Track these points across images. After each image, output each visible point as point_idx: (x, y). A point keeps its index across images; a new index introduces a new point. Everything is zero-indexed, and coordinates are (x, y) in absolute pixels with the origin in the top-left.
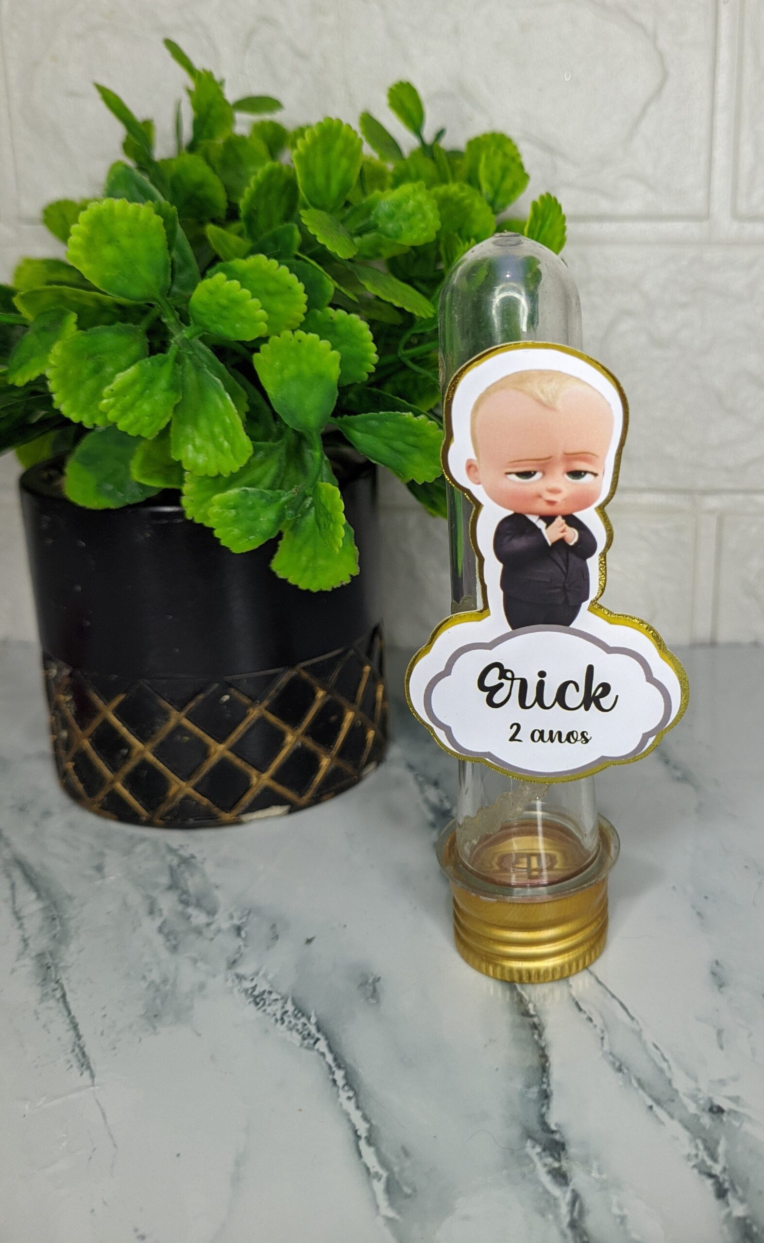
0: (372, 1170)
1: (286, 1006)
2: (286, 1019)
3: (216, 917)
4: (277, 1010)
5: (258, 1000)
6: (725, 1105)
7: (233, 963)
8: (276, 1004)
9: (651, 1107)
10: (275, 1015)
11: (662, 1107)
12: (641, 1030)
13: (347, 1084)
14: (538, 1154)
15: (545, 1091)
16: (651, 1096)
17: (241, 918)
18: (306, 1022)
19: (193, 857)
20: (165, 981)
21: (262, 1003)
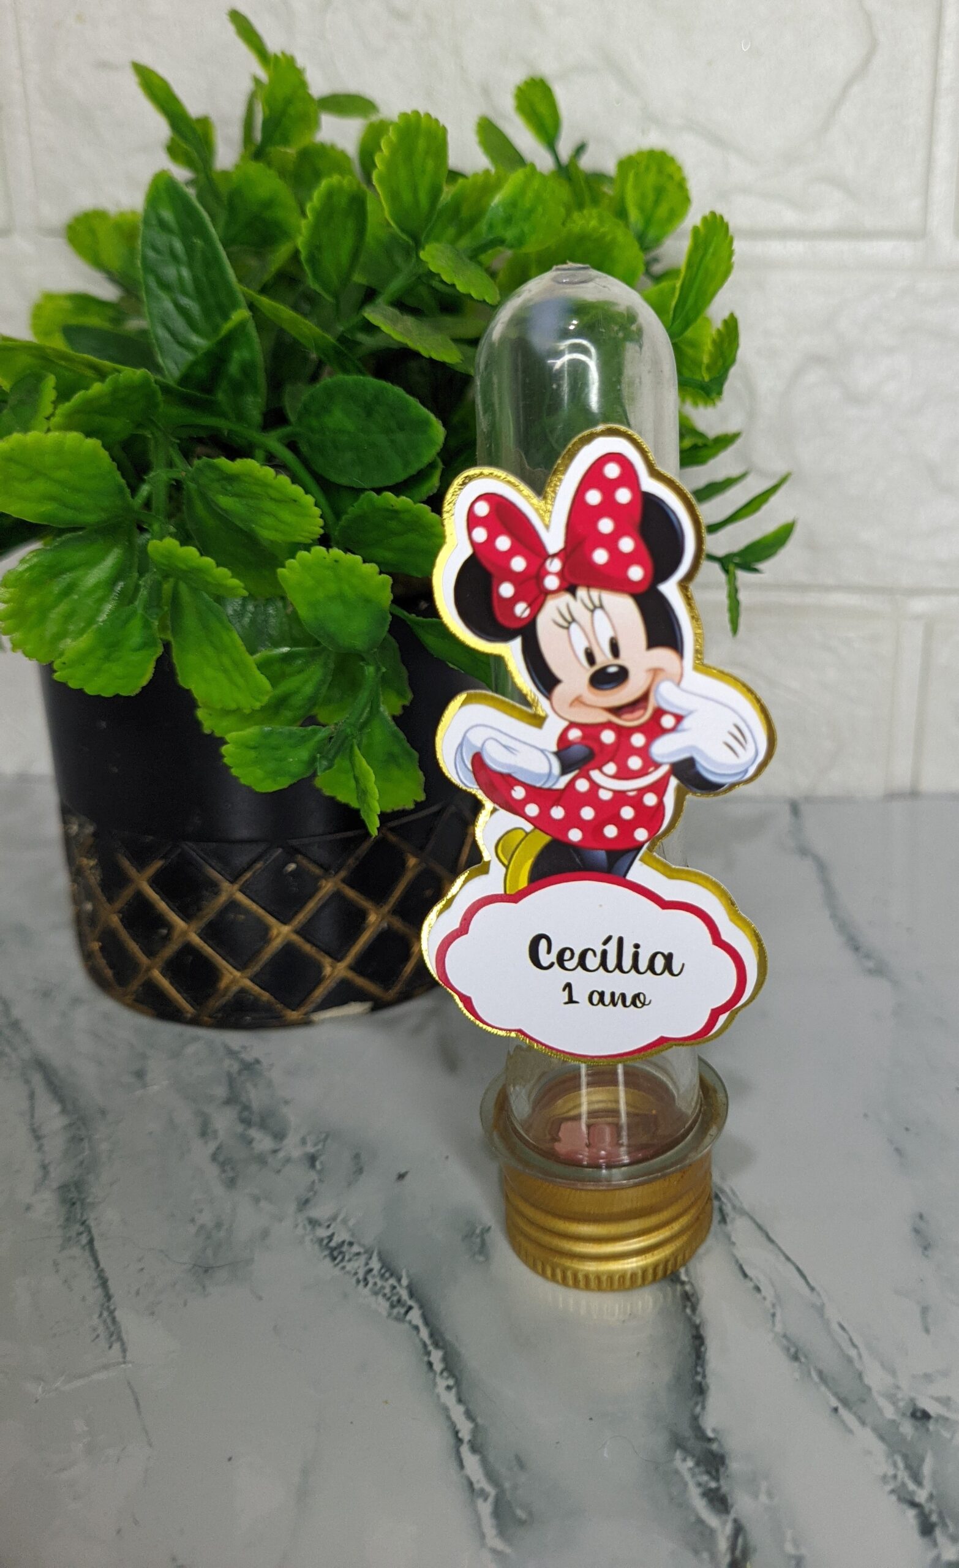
0: (476, 1486)
1: (370, 1262)
2: (371, 1281)
3: (286, 1142)
5: (335, 1253)
6: (932, 1408)
7: (304, 1203)
8: (357, 1260)
9: (836, 1410)
10: (356, 1273)
11: (850, 1409)
12: (823, 1305)
13: (446, 1369)
14: (690, 1469)
15: (700, 1384)
16: (836, 1395)
17: (315, 1145)
18: (396, 1284)
19: (257, 1062)
20: (219, 1225)
21: (340, 1258)
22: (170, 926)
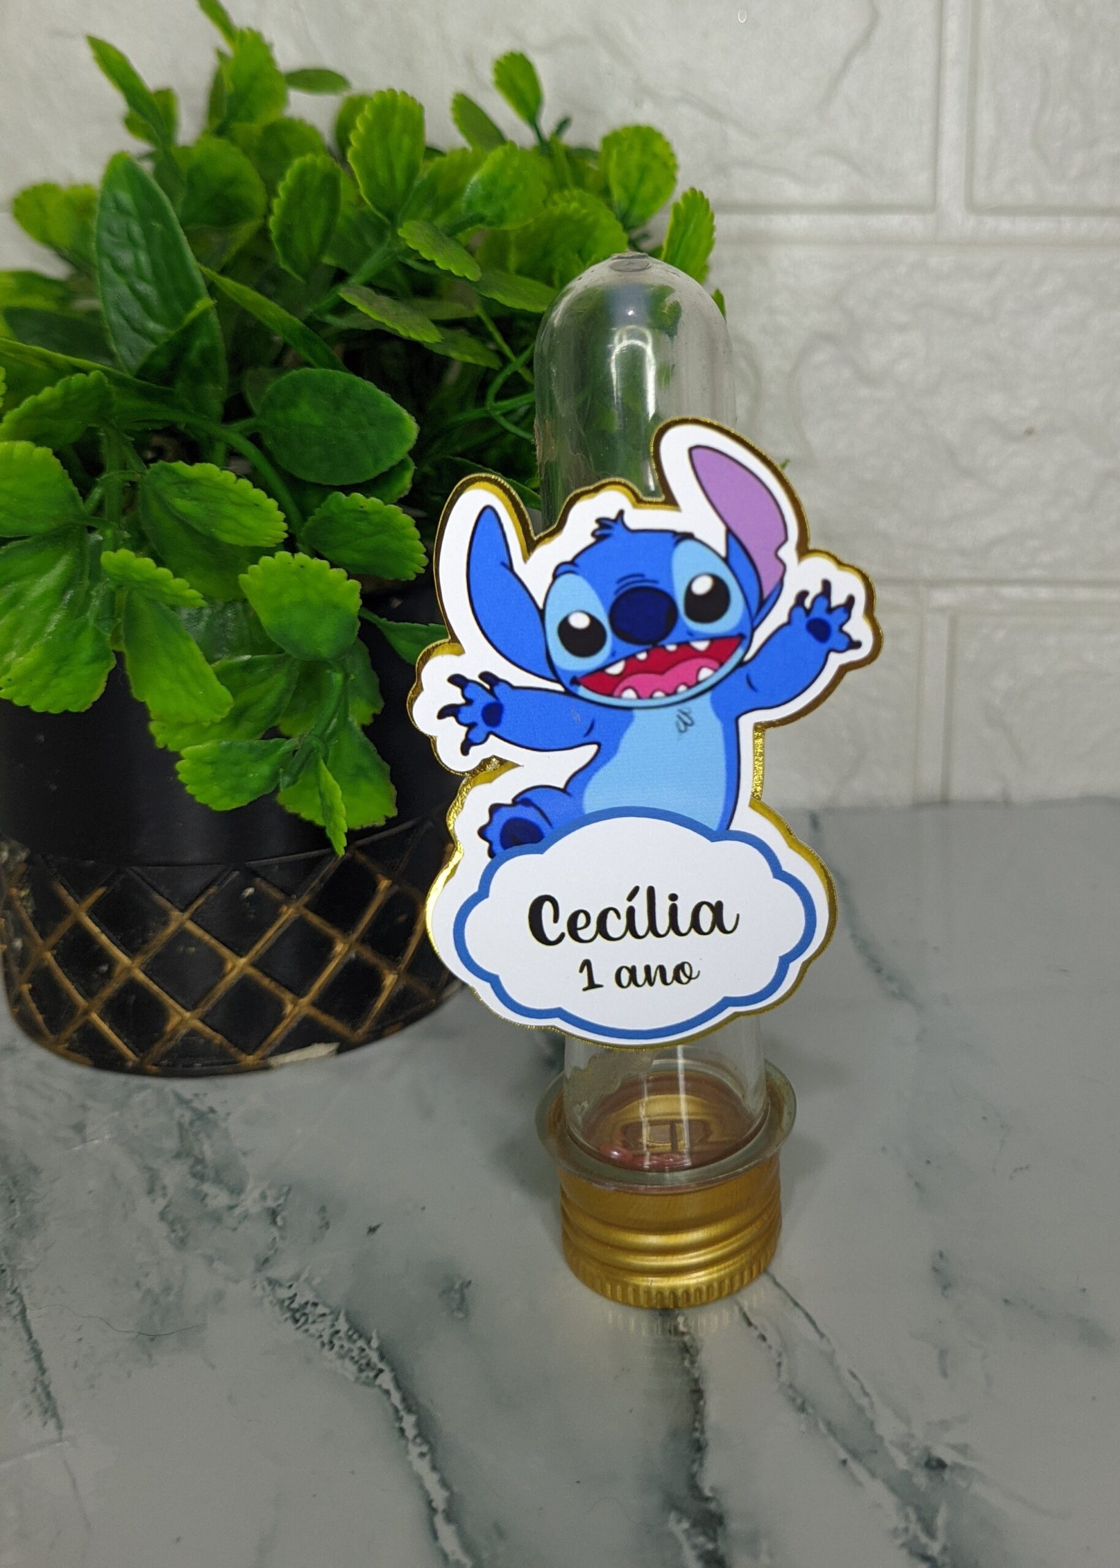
0: (451, 1558)
1: (336, 1323)
2: (337, 1343)
3: (243, 1197)
4: (324, 1330)
5: (298, 1315)
6: (948, 1456)
7: (264, 1263)
8: (322, 1322)
9: (844, 1462)
10: (321, 1336)
11: (860, 1461)
12: (834, 1352)
13: (419, 1435)
14: (686, 1531)
15: (698, 1441)
16: (845, 1446)
17: (278, 1198)
18: (365, 1346)
19: (212, 1110)
20: (167, 1290)
21: (303, 1320)
22: (111, 962)
